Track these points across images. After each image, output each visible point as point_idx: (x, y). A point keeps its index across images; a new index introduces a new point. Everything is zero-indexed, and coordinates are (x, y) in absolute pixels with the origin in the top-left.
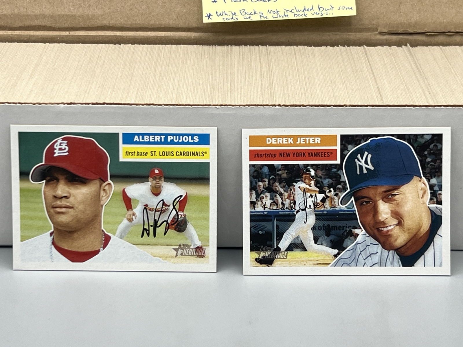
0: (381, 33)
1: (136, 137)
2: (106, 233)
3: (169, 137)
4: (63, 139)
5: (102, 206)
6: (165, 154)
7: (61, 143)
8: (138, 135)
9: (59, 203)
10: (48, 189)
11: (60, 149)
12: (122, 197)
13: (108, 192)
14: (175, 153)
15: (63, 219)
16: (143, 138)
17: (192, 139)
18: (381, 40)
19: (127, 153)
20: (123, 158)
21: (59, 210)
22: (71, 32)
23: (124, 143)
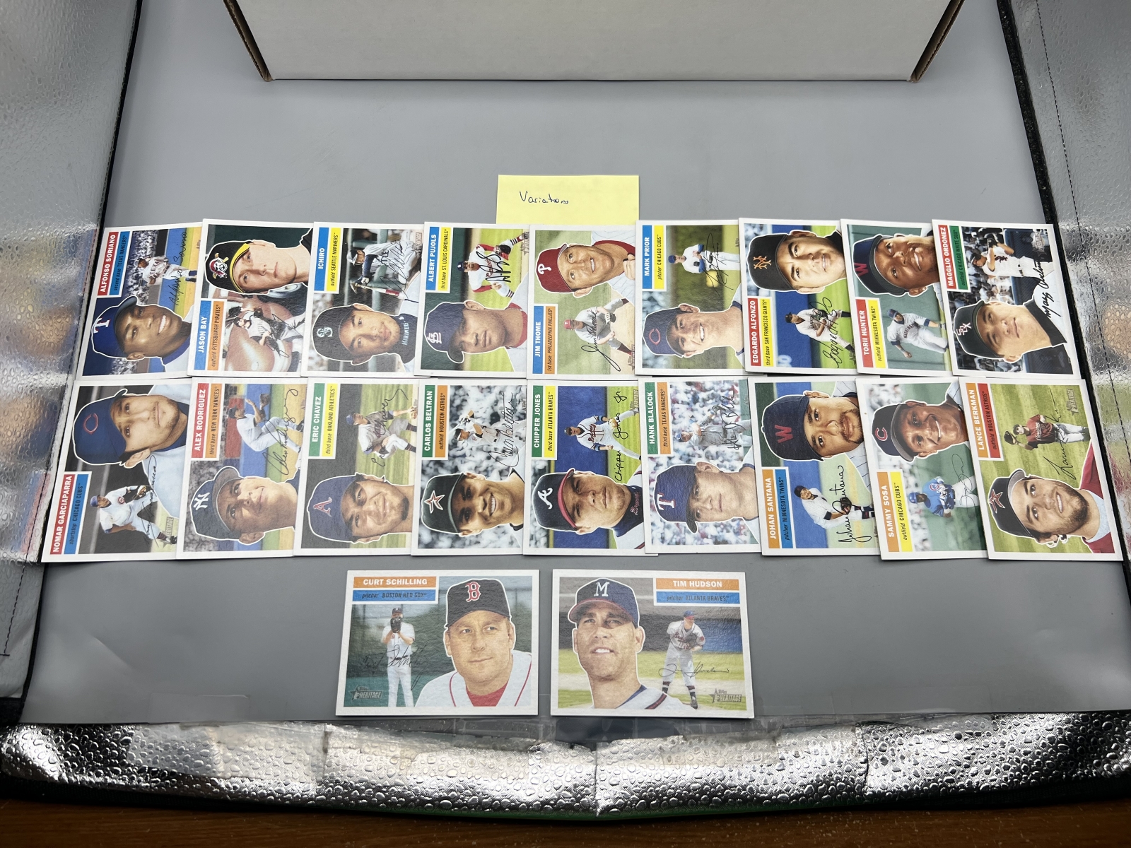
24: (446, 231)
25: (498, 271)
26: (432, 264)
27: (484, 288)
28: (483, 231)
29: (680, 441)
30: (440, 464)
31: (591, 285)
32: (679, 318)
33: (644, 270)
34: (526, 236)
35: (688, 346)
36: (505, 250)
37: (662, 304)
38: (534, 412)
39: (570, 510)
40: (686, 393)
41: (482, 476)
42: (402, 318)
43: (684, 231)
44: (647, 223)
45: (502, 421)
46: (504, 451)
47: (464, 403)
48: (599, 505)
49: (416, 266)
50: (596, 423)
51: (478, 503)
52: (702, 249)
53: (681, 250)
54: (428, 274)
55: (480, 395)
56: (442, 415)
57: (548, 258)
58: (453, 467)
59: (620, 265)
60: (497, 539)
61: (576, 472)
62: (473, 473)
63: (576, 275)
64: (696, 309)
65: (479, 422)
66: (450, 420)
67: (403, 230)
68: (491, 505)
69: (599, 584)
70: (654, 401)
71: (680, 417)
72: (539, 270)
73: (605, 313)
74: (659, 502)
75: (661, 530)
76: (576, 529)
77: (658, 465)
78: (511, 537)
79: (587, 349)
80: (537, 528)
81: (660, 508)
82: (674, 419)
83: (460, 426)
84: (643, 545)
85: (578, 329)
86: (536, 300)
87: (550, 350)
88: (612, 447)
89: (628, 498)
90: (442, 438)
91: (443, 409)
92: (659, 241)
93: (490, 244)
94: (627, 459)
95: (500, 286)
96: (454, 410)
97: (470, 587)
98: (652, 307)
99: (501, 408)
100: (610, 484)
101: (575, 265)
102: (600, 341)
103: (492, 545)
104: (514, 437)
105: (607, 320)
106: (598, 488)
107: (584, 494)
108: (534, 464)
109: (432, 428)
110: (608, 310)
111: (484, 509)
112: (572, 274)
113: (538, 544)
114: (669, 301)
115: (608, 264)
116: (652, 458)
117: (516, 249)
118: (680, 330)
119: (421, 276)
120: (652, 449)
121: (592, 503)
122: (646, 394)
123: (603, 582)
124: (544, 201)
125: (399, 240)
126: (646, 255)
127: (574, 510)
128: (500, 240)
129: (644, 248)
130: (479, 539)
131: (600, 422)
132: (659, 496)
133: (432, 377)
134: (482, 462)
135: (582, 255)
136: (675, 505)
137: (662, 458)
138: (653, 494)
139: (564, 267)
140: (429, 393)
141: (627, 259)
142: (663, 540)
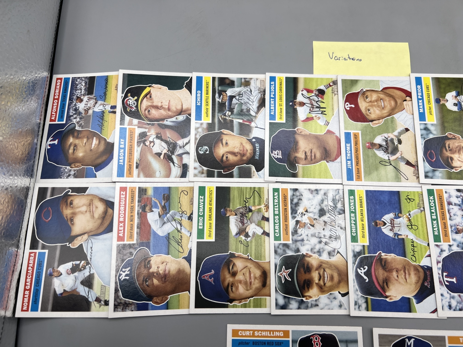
24: (280, 80)
25: (317, 107)
26: (272, 102)
27: (308, 119)
28: (305, 79)
29: (456, 233)
30: (286, 246)
31: (383, 118)
32: (447, 143)
33: (419, 108)
34: (335, 83)
35: (455, 164)
36: (321, 93)
37: (434, 132)
38: (350, 209)
39: (381, 283)
40: (457, 197)
41: (316, 256)
42: (254, 140)
43: (444, 81)
44: (418, 75)
45: (328, 215)
46: (330, 237)
47: (300, 201)
48: (401, 279)
49: (262, 104)
50: (395, 218)
51: (315, 275)
52: (458, 94)
53: (444, 95)
54: (270, 110)
55: (311, 196)
56: (286, 210)
57: (352, 98)
58: (296, 249)
59: (402, 104)
60: (330, 303)
61: (383, 254)
62: (310, 253)
63: (372, 110)
64: (458, 137)
65: (311, 215)
66: (292, 214)
67: (251, 79)
68: (324, 277)
69: (407, 340)
70: (435, 203)
71: (454, 215)
72: (346, 107)
73: (394, 138)
74: (445, 279)
75: (448, 300)
76: (387, 297)
77: (442, 251)
78: (340, 302)
79: (384, 163)
80: (359, 296)
81: (447, 283)
82: (450, 216)
83: (298, 218)
84: (435, 311)
85: (376, 149)
86: (346, 128)
87: (357, 163)
88: (407, 236)
89: (422, 275)
90: (287, 227)
91: (285, 205)
92: (428, 88)
93: (310, 88)
94: (419, 246)
95: (319, 118)
96: (293, 206)
97: (314, 339)
98: (427, 134)
99: (326, 206)
100: (409, 264)
101: (370, 104)
102: (393, 158)
103: (327, 307)
104: (336, 227)
105: (396, 143)
106: (399, 267)
107: (390, 271)
108: (353, 248)
109: (279, 219)
110: (396, 136)
111: (319, 280)
112: (369, 110)
113: (360, 308)
114: (439, 130)
115: (393, 103)
116: (437, 245)
117: (328, 91)
118: (449, 152)
119: (265, 110)
120: (437, 239)
121: (396, 278)
122: (429, 198)
123: (410, 338)
124: (345, 59)
125: (249, 85)
126: (420, 97)
127: (384, 283)
128: (317, 85)
129: (417, 93)
130: (317, 303)
131: (398, 217)
132: (445, 274)
133: (277, 182)
134: (315, 245)
135: (374, 97)
136: (457, 280)
137: (445, 246)
138: (440, 272)
139: (363, 105)
140: (276, 194)
141: (406, 100)
142: (450, 307)
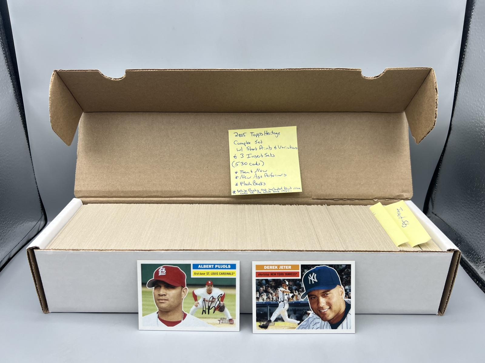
0: (313, 199)
1: (200, 265)
2: (184, 312)
3: (216, 265)
4: (163, 267)
5: (182, 299)
6: (213, 274)
7: (162, 269)
8: (201, 265)
9: (161, 298)
10: (156, 291)
11: (162, 272)
12: (192, 295)
13: (185, 292)
14: (219, 273)
15: (163, 305)
16: (203, 266)
17: (227, 266)
18: (313, 202)
19: (195, 274)
20: (193, 276)
21: (161, 301)
22: (170, 198)
23: (193, 269)
